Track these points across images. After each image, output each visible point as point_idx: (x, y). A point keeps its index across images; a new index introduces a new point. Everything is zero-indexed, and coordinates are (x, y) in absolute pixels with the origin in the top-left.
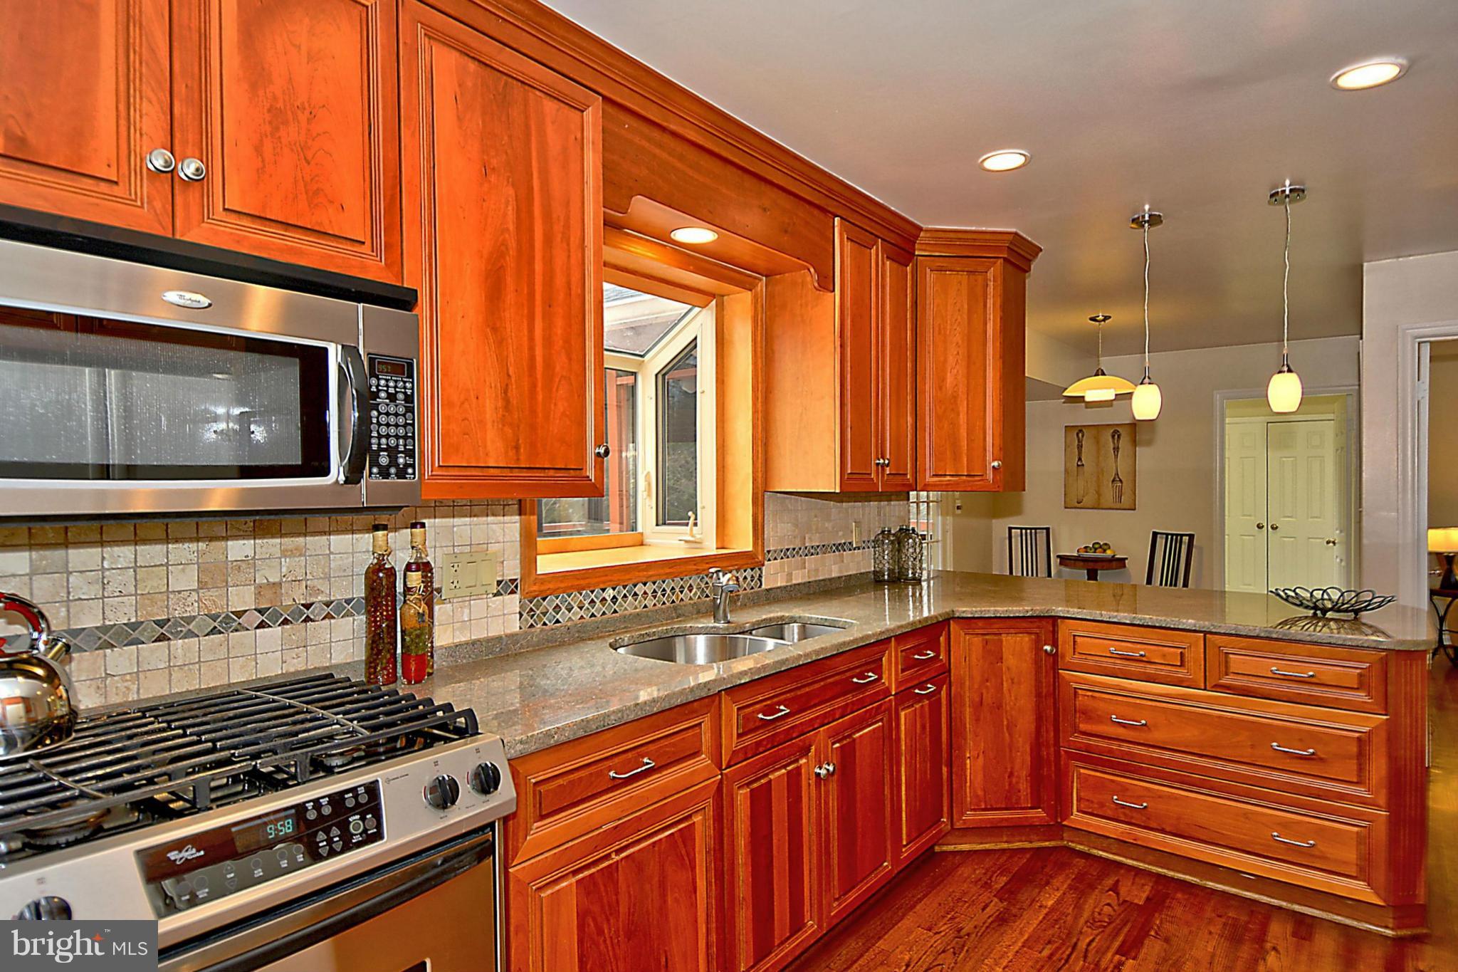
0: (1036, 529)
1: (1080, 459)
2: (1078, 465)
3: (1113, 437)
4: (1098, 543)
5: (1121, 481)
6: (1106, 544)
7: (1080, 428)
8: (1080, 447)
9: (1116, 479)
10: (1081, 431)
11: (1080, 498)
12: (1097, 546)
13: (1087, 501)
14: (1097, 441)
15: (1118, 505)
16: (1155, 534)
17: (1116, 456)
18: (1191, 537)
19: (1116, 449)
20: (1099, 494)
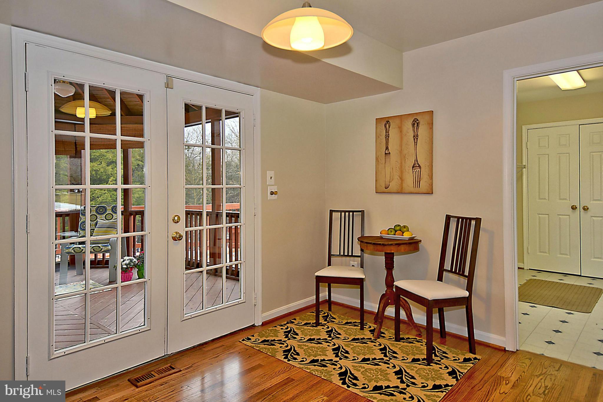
0: (353, 212)
1: (387, 148)
2: (386, 153)
3: (414, 125)
4: (399, 226)
5: (419, 166)
6: (405, 227)
7: (387, 119)
8: (387, 137)
9: (416, 166)
10: (388, 122)
11: (387, 183)
12: (398, 228)
13: (394, 186)
14: (400, 128)
15: (417, 190)
16: (448, 218)
17: (416, 143)
18: (478, 221)
19: (416, 137)
20: (402, 179)
